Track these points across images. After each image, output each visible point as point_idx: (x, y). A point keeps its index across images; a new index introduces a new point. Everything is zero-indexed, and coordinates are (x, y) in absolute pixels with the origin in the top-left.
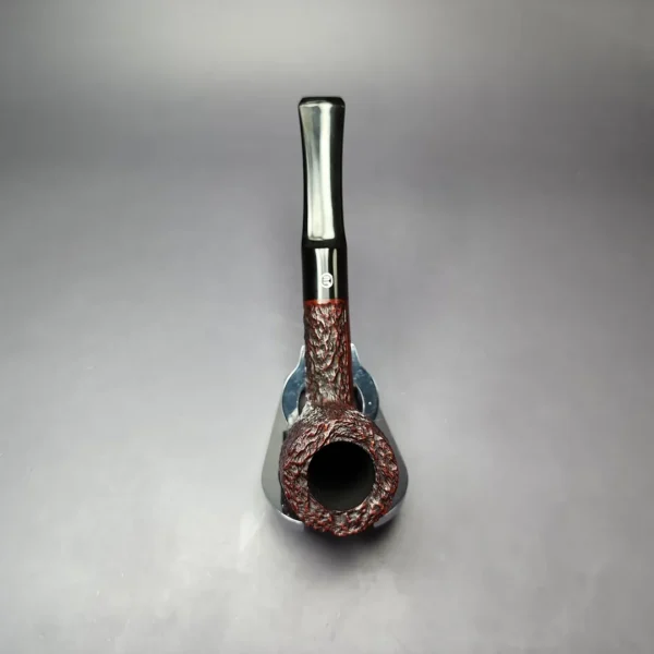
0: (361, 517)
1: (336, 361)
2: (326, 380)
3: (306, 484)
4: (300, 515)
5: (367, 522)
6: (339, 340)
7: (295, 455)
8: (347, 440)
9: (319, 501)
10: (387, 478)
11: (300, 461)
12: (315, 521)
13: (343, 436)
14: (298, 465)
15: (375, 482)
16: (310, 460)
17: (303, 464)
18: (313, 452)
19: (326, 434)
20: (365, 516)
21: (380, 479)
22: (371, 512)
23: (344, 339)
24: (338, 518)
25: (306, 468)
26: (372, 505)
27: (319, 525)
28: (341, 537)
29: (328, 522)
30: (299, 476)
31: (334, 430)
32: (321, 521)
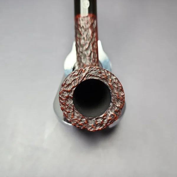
0: (103, 121)
1: (91, 45)
2: (85, 56)
3: (72, 102)
4: (69, 120)
5: (106, 124)
6: (92, 35)
7: (65, 86)
8: (95, 78)
9: (80, 112)
10: (118, 99)
11: (69, 89)
12: (77, 123)
13: (93, 76)
14: (67, 92)
15: (111, 102)
16: (74, 89)
17: (71, 91)
18: (76, 84)
19: (84, 74)
20: (106, 120)
21: (114, 100)
22: (109, 118)
23: (95, 34)
24: (90, 121)
25: (72, 93)
26: (110, 115)
27: (79, 125)
28: (92, 131)
29: (85, 123)
30: (68, 97)
31: (88, 72)
32: (81, 123)
